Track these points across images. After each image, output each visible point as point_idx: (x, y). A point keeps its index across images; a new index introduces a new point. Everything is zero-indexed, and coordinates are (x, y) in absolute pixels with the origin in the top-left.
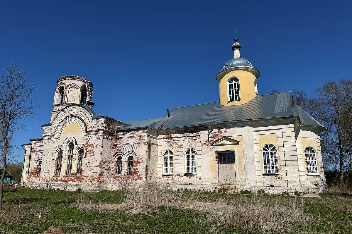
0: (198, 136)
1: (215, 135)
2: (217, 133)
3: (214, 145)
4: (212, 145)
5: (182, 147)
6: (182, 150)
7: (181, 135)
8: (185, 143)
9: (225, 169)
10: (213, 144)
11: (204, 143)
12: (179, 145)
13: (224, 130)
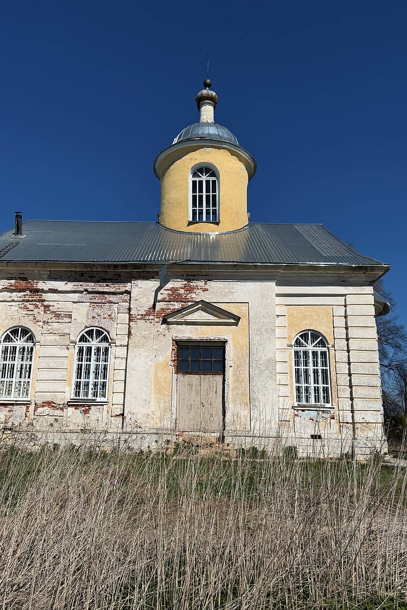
0: (122, 293)
1: (175, 296)
2: (182, 291)
3: (168, 323)
4: (165, 321)
5: (68, 320)
6: (67, 331)
7: (70, 286)
8: (78, 309)
9: (193, 389)
10: (169, 320)
11: (141, 315)
12: (58, 316)
13: (201, 283)
